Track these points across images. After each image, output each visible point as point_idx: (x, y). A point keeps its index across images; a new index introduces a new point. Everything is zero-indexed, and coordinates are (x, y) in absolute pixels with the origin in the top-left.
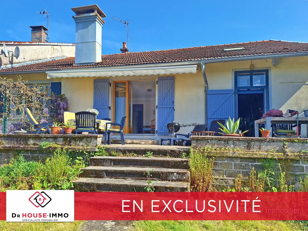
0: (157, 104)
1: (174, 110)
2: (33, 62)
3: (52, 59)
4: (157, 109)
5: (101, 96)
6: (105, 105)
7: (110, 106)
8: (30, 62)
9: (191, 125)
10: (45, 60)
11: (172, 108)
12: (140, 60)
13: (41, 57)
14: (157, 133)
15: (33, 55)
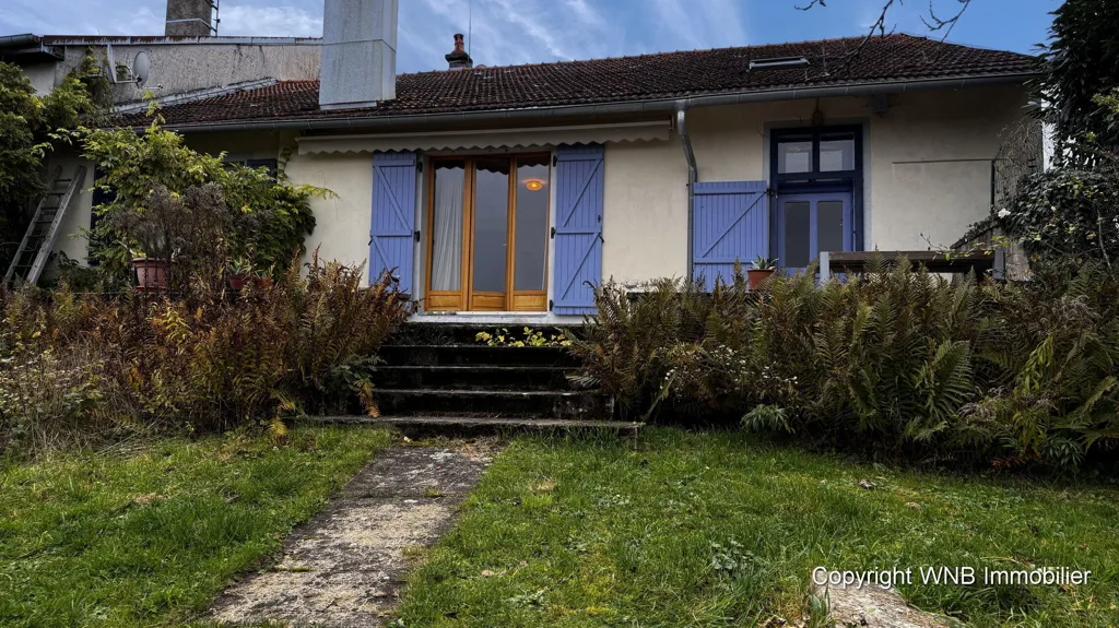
0: (552, 224)
1: (603, 241)
2: (179, 97)
3: (236, 87)
4: (552, 237)
5: (398, 212)
6: (406, 227)
7: (419, 229)
8: (172, 98)
9: (650, 283)
10: (215, 90)
11: (595, 235)
12: (507, 96)
13: (202, 82)
14: (551, 309)
15: (181, 76)
